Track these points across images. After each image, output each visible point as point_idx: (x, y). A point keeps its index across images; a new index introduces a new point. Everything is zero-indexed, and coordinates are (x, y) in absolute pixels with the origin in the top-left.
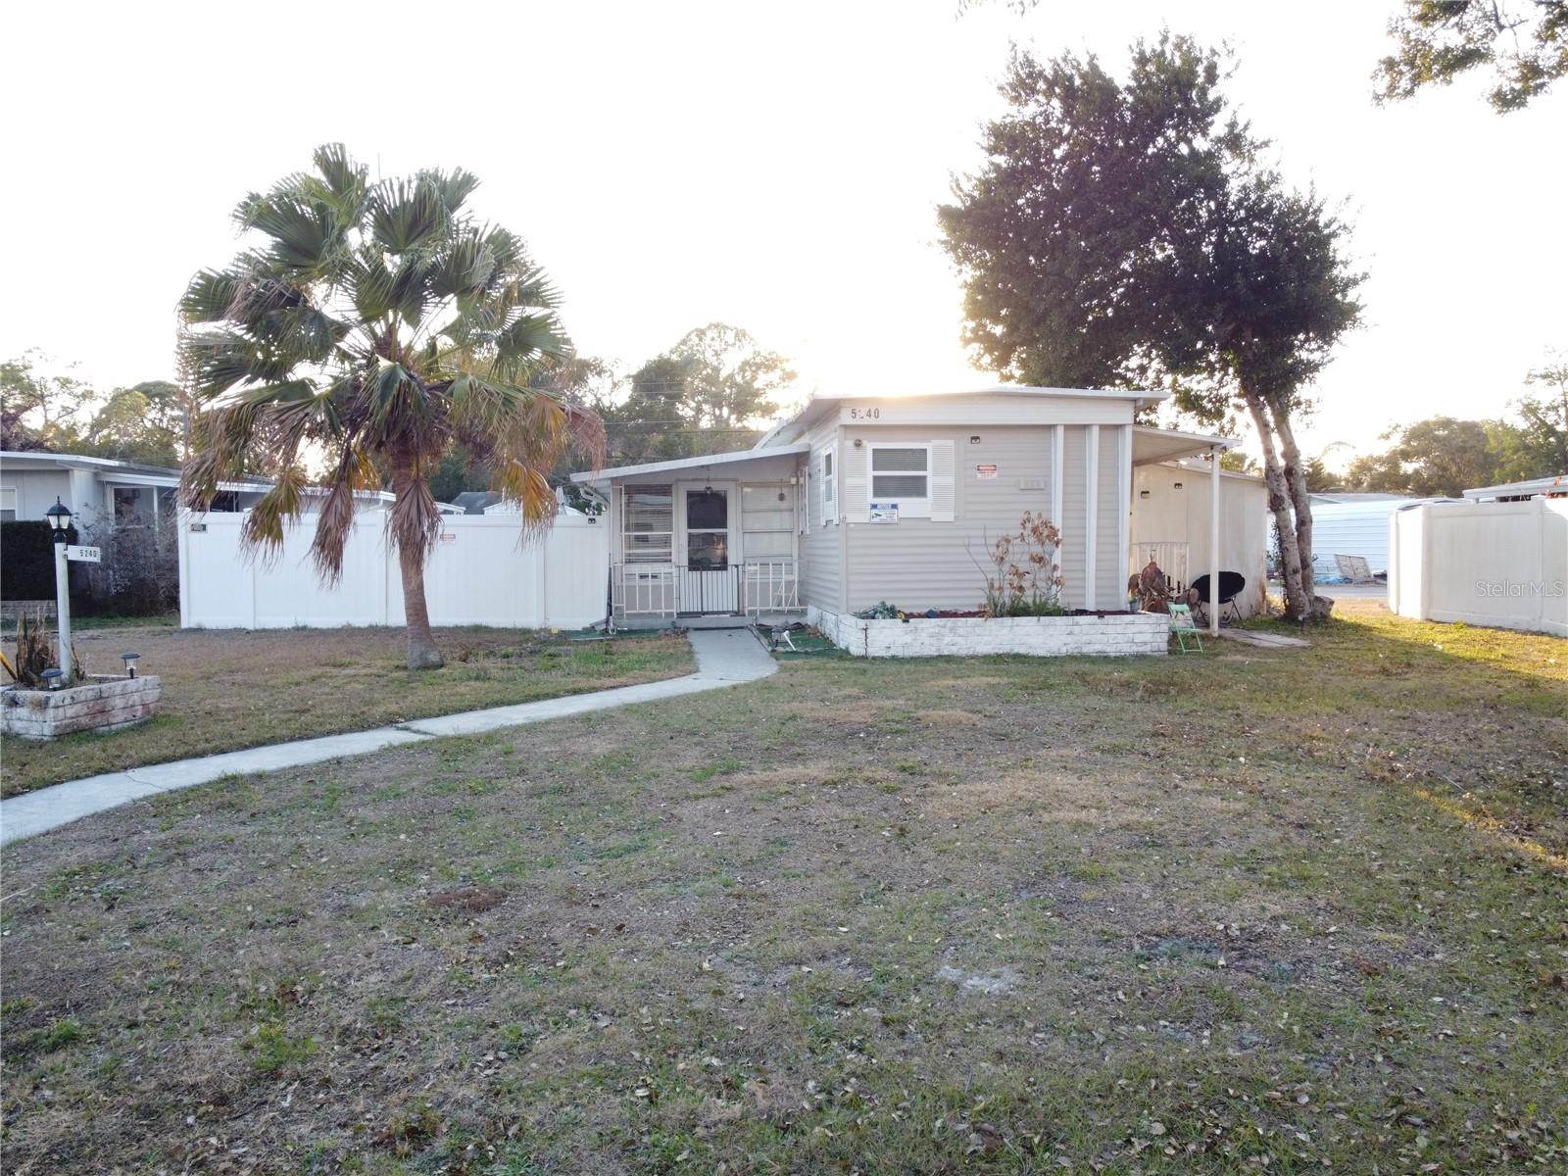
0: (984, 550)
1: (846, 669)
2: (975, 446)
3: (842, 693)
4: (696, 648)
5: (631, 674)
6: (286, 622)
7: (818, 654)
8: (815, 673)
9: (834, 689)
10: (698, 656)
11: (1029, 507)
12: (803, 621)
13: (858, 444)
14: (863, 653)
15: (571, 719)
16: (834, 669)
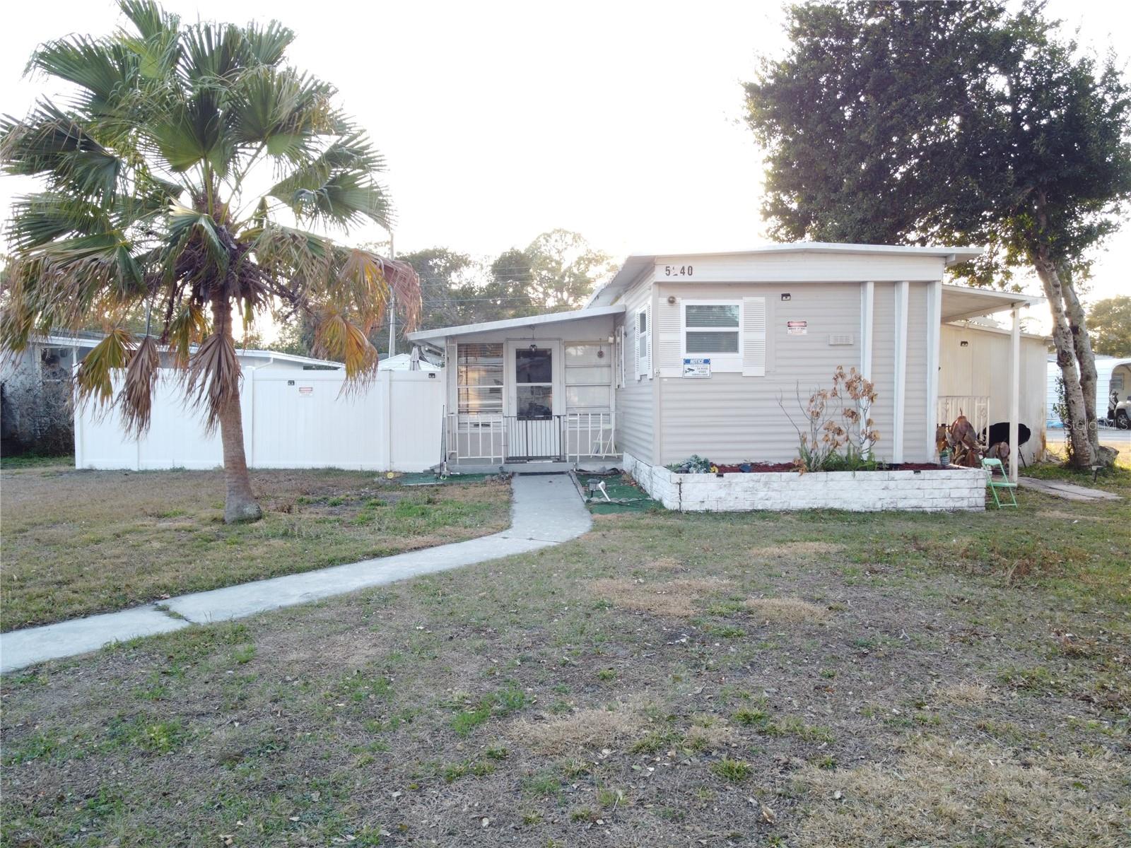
0: (797, 404)
1: (660, 528)
2: (786, 303)
3: (657, 564)
4: (516, 496)
5: (441, 531)
6: (165, 464)
7: (633, 505)
8: (629, 533)
9: (648, 557)
10: (515, 507)
11: (839, 362)
12: (618, 467)
13: (672, 301)
14: (677, 507)
15: (348, 600)
16: (649, 527)
